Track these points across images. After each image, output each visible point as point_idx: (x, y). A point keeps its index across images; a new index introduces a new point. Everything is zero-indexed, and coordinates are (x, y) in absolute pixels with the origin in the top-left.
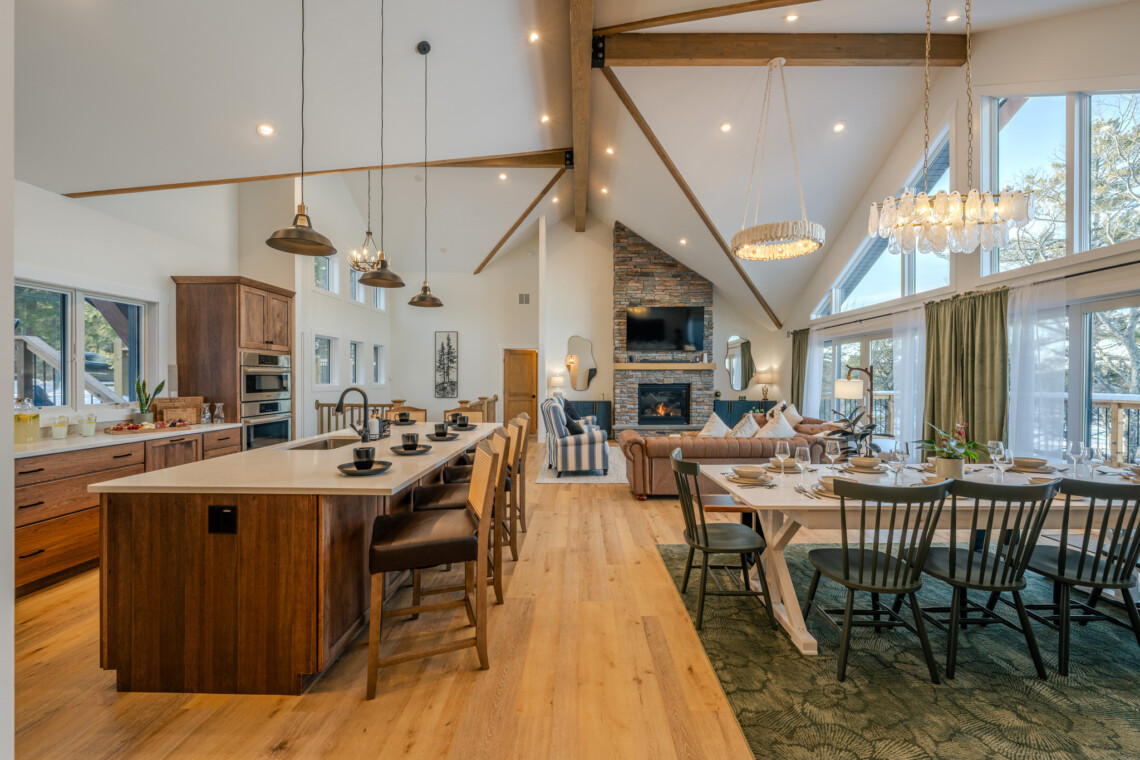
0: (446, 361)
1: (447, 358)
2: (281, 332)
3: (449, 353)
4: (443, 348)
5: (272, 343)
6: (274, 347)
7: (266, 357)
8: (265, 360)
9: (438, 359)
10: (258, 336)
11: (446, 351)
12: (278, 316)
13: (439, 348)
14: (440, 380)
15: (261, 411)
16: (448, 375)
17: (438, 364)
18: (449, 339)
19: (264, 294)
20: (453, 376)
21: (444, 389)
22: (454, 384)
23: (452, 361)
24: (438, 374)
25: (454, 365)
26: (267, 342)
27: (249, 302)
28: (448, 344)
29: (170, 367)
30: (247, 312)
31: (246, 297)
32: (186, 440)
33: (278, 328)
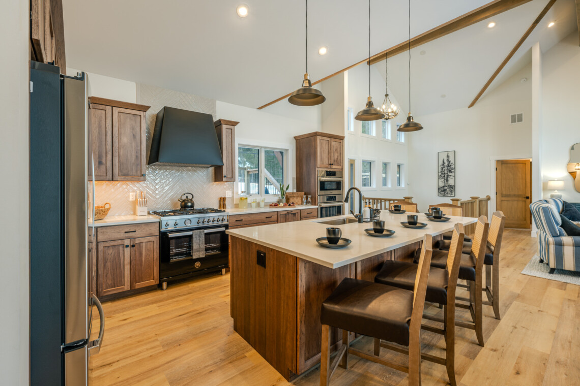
0: (446, 172)
1: (447, 169)
2: (337, 159)
3: (448, 166)
4: (444, 163)
5: (332, 164)
6: (334, 167)
7: (330, 172)
8: (330, 174)
9: (440, 170)
10: (326, 162)
11: (446, 164)
12: (336, 150)
13: (441, 163)
14: (442, 184)
15: (327, 200)
16: (447, 181)
17: (440, 174)
18: (448, 157)
19: (328, 139)
20: (451, 182)
21: (445, 190)
22: (452, 188)
23: (450, 171)
24: (440, 181)
25: (453, 174)
26: (330, 164)
27: (321, 144)
28: (448, 160)
29: (293, 178)
30: (321, 149)
31: (320, 142)
32: (293, 212)
33: (336, 157)
